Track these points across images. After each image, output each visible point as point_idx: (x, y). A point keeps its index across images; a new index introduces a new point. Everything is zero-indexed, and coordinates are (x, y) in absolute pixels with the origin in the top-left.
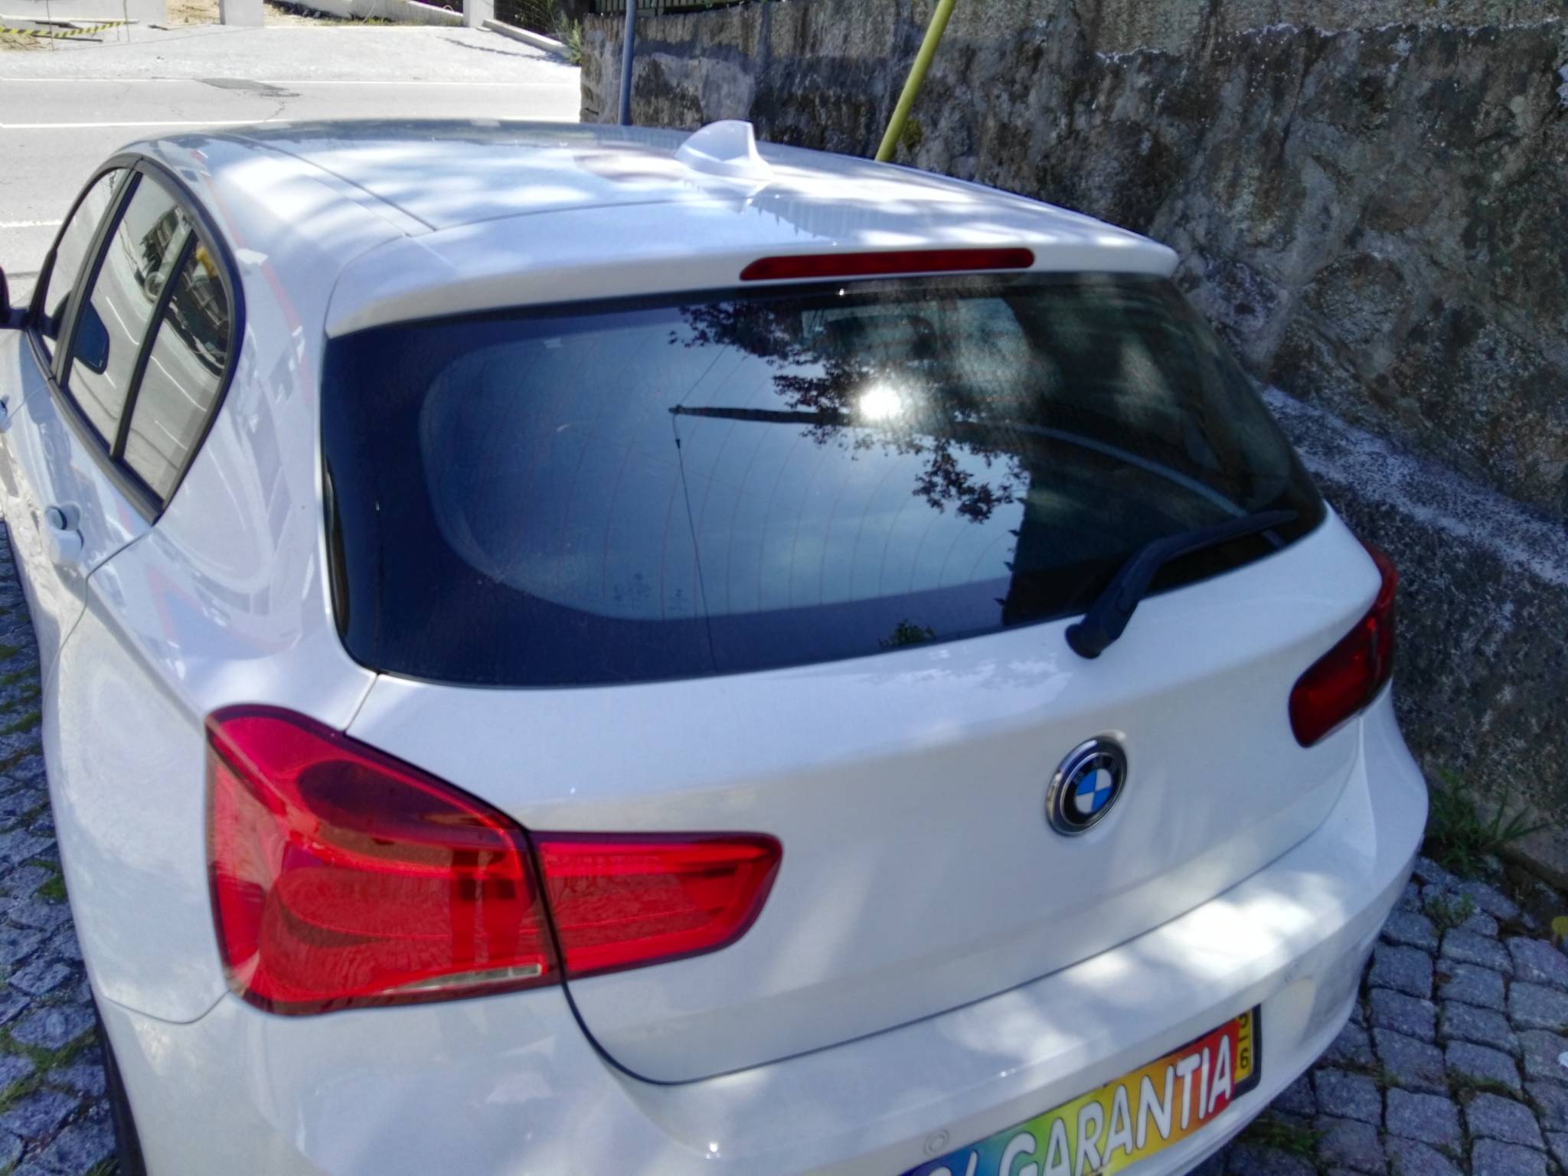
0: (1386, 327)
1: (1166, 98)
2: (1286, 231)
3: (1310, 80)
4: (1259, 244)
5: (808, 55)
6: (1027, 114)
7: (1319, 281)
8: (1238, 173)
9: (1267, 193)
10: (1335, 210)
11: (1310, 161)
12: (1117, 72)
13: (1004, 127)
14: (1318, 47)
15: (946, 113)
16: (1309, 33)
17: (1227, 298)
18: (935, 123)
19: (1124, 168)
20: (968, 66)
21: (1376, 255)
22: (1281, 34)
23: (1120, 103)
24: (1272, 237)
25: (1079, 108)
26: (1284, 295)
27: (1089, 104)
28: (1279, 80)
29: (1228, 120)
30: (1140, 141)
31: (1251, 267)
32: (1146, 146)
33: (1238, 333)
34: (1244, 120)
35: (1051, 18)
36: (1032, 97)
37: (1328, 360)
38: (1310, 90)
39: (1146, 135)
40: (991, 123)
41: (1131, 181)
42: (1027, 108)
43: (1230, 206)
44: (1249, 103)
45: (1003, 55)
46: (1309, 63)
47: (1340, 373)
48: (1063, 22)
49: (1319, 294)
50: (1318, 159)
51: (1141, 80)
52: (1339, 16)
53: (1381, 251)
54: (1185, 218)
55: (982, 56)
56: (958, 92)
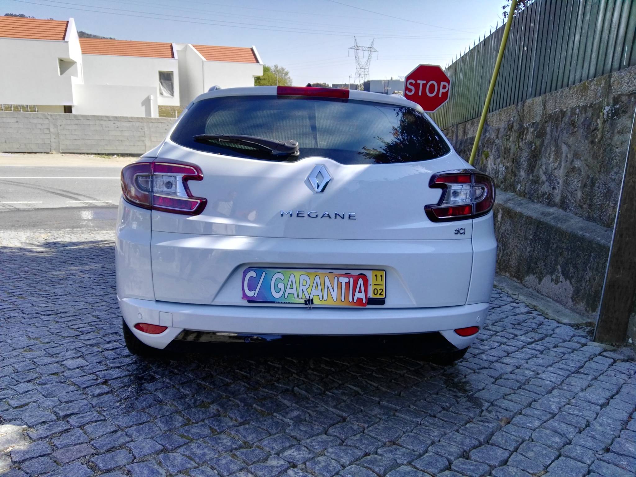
0: (579, 185)
1: (537, 133)
2: (560, 164)
3: (563, 122)
4: (555, 169)
5: (466, 138)
6: (510, 144)
7: (566, 176)
8: (550, 150)
9: (556, 154)
10: (569, 156)
11: (563, 144)
12: (527, 128)
13: (505, 148)
14: (563, 114)
15: (494, 147)
16: (561, 110)
17: (550, 186)
18: (491, 150)
19: (529, 154)
20: (498, 134)
21: (576, 166)
22: (556, 112)
23: (528, 137)
24: (557, 166)
25: (520, 140)
26: (560, 182)
27: (522, 138)
28: (557, 124)
29: (548, 136)
30: (532, 146)
31: (554, 176)
32: (533, 147)
33: (553, 195)
34: (551, 136)
35: (514, 117)
36: (511, 139)
37: (570, 198)
38: (563, 125)
39: (533, 144)
40: (503, 148)
41: (531, 158)
42: (510, 142)
43: (549, 160)
44: (552, 131)
45: (505, 130)
46: (562, 118)
47: (572, 201)
48: (516, 118)
49: (567, 179)
50: (564, 143)
51: (532, 130)
52: (567, 105)
53: (577, 164)
54: (542, 165)
55: (501, 130)
56: (496, 141)
